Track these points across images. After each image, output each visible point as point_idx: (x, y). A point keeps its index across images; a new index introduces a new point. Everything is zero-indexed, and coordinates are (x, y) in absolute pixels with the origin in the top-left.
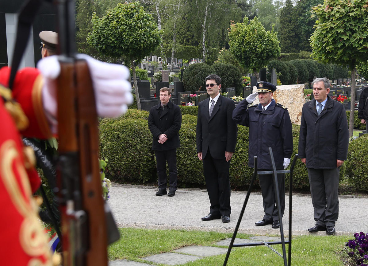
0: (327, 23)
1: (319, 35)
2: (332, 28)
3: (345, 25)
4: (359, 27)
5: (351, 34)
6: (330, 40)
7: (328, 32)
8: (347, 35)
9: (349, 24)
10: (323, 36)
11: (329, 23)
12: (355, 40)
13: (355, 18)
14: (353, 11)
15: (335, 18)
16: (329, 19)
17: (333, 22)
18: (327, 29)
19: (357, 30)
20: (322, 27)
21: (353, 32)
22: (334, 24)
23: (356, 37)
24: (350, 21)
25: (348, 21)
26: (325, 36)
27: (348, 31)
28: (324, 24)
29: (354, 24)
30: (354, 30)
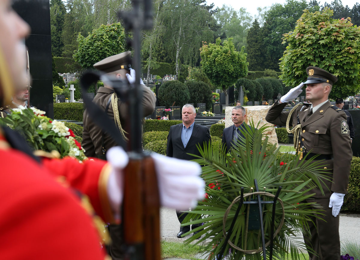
0: (298, 49)
1: (289, 60)
2: (302, 55)
3: (315, 52)
4: (328, 54)
5: (320, 61)
6: (300, 65)
7: (298, 58)
8: (316, 62)
9: (319, 51)
10: (293, 62)
11: (299, 50)
12: (324, 66)
13: (324, 46)
14: (323, 39)
15: (305, 45)
16: (299, 46)
17: (303, 49)
18: (297, 55)
19: (326, 56)
20: (292, 53)
21: (323, 59)
22: (304, 50)
23: (325, 64)
24: (320, 48)
25: (318, 48)
26: (295, 62)
27: (317, 57)
28: (294, 50)
29: (324, 51)
30: (324, 57)
